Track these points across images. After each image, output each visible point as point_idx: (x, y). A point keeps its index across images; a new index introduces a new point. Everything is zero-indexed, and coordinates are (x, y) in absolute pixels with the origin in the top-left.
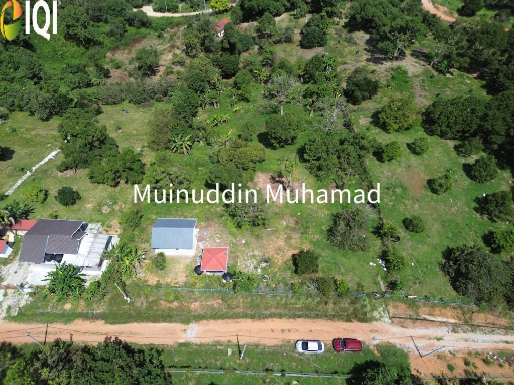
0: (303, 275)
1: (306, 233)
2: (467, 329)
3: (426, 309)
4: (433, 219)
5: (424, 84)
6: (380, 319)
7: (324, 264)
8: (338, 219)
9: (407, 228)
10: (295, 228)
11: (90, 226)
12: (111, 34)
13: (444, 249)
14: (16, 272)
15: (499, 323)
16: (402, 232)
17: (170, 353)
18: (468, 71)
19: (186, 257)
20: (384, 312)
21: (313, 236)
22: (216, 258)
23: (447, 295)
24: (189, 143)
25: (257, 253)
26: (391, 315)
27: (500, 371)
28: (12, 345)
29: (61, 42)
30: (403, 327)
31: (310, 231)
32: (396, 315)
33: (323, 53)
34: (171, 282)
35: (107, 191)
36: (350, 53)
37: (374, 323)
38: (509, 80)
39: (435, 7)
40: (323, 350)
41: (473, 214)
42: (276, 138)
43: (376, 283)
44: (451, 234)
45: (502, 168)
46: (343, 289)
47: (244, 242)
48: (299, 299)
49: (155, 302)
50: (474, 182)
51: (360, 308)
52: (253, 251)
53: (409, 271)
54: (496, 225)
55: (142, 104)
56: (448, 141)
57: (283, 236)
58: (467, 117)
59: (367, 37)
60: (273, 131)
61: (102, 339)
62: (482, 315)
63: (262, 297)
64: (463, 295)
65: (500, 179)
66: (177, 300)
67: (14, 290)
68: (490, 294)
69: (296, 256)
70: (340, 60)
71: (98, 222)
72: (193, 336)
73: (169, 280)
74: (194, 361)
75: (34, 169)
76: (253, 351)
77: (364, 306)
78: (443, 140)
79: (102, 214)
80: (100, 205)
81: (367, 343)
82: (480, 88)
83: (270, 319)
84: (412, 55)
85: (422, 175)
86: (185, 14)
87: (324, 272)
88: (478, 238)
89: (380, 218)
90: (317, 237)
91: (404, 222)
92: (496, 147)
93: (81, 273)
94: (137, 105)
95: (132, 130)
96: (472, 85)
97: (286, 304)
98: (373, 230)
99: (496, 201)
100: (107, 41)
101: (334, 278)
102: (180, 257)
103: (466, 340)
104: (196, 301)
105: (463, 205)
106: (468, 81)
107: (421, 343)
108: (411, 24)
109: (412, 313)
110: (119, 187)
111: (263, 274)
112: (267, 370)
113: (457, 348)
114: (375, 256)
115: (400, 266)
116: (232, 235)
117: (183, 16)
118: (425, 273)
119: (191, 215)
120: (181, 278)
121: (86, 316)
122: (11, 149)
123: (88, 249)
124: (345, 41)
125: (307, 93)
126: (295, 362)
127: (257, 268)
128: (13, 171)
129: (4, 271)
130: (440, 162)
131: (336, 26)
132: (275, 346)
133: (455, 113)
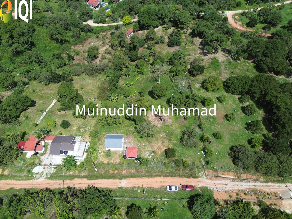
0: (170, 159)
1: (171, 140)
2: (239, 181)
3: (221, 173)
4: (226, 133)
5: (226, 66)
6: (202, 177)
7: (178, 154)
8: (184, 134)
9: (215, 137)
10: (166, 138)
11: (76, 138)
12: (73, 36)
13: (230, 146)
14: (47, 159)
15: (253, 178)
16: (212, 139)
17: (114, 191)
18: (248, 59)
19: (119, 151)
20: (203, 173)
21: (173, 141)
22: (133, 152)
23: (231, 166)
24: (117, 97)
25: (149, 149)
26: (206, 175)
27: (251, 197)
28: (50, 189)
29: (48, 41)
30: (211, 180)
31: (172, 139)
32: (208, 175)
33: (179, 49)
34: (113, 162)
35: (81, 121)
36: (192, 49)
37: (199, 178)
38: (266, 65)
39: (235, 22)
40: (178, 189)
41: (244, 130)
42: (157, 95)
43: (201, 162)
44: (234, 140)
45: (259, 108)
46: (186, 165)
47: (144, 144)
48: (168, 169)
49: (108, 171)
50: (246, 115)
51: (193, 172)
52: (148, 148)
53: (215, 156)
54: (254, 135)
55: (92, 75)
56: (235, 96)
57: (161, 142)
58: (243, 85)
59: (201, 40)
60: (156, 92)
61: (86, 186)
62: (245, 175)
63: (152, 168)
64: (237, 166)
65: (258, 114)
66: (117, 170)
67: (47, 167)
68: (248, 166)
69: (166, 150)
70: (187, 53)
71: (79, 136)
72: (124, 184)
73: (112, 161)
74: (125, 194)
75: (47, 110)
76: (149, 190)
77: (195, 171)
78: (233, 95)
79: (81, 132)
80: (79, 128)
81: (196, 187)
82: (253, 68)
83: (155, 178)
84: (222, 51)
85: (223, 112)
86: (110, 24)
87: (178, 157)
88: (246, 141)
89: (203, 133)
90: (175, 142)
91: (213, 134)
92: (256, 99)
93: (75, 159)
94: (89, 76)
95: (89, 89)
96: (249, 67)
97: (162, 171)
98: (200, 138)
99: (254, 125)
100: (71, 40)
101: (182, 160)
102: (117, 151)
103: (238, 185)
104: (124, 170)
105: (240, 126)
106: (247, 64)
107: (218, 186)
109: (215, 174)
110: (86, 119)
111: (152, 158)
112: (155, 198)
113: (234, 189)
114: (200, 150)
115: (210, 154)
116: (138, 141)
117: (108, 26)
118: (221, 157)
119: (120, 132)
120: (118, 161)
121: (79, 177)
122: (34, 101)
123: (78, 149)
124: (190, 43)
125: (171, 70)
126: (166, 195)
127: (150, 156)
128: (37, 112)
129: (42, 158)
130: (231, 106)
131: (186, 34)
132: (158, 188)
133: (238, 83)
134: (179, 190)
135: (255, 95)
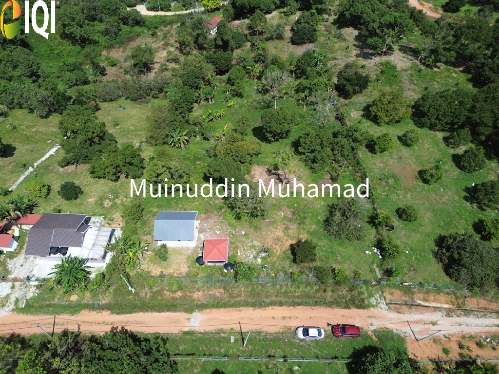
0: (302, 264)
1: (303, 224)
2: (461, 314)
3: (421, 296)
4: (425, 208)
5: (412, 78)
6: (377, 306)
7: (321, 253)
8: (333, 210)
9: (400, 216)
10: (292, 219)
11: (93, 219)
12: (106, 33)
13: (436, 237)
14: (22, 265)
15: (491, 307)
16: (395, 221)
17: (174, 341)
18: (454, 65)
19: (188, 249)
20: (380, 298)
21: (309, 226)
22: (218, 250)
23: (441, 281)
24: (186, 138)
25: (256, 243)
26: (388, 301)
27: (494, 353)
28: (21, 336)
29: (57, 41)
30: (398, 312)
31: (307, 221)
32: (391, 301)
33: (314, 49)
34: (173, 273)
35: (107, 185)
36: (340, 48)
37: (372, 309)
38: (495, 73)
39: (420, 4)
40: (323, 336)
41: (463, 203)
42: (271, 132)
43: (372, 271)
44: (443, 223)
45: (490, 158)
46: (340, 277)
47: (243, 233)
48: (299, 288)
49: (160, 292)
50: (463, 172)
51: (357, 295)
52: (252, 242)
53: (404, 258)
54: (485, 213)
55: (139, 100)
56: (437, 133)
57: (281, 227)
58: (455, 109)
59: (356, 33)
60: (268, 125)
61: (108, 329)
62: (474, 300)
63: (263, 286)
64: (456, 281)
65: (488, 169)
66: (180, 290)
67: (20, 283)
68: (482, 279)
69: (294, 246)
70: (330, 56)
71: (101, 215)
72: (197, 324)
73: (172, 271)
74: (198, 348)
75: (36, 164)
76: (255, 338)
77: (361, 293)
78: (432, 132)
79: (104, 207)
80: (102, 199)
81: (365, 329)
82: (466, 81)
83: (270, 307)
84: (400, 50)
85: (413, 166)
86: (177, 13)
87: (322, 260)
88: (469, 226)
89: (374, 208)
90: (314, 227)
91: (397, 211)
92: (483, 138)
93: (86, 265)
94: (133, 102)
95: (130, 126)
96: (458, 79)
97: (286, 292)
98: (368, 220)
99: (485, 190)
100: (102, 40)
101: (332, 267)
102: (182, 249)
103: (460, 325)
104: (198, 291)
105: (453, 195)
106: (455, 75)
107: (417, 328)
108: (399, 20)
109: (407, 299)
110: (119, 182)
111: (263, 263)
112: (269, 356)
113: (452, 332)
114: (371, 245)
115: (395, 254)
116: (231, 226)
117: (175, 15)
118: (418, 260)
119: (190, 207)
120: (184, 269)
121: (92, 307)
122: (12, 146)
123: (92, 242)
124: (335, 37)
125: (299, 88)
126: (296, 348)
127: (257, 258)
128: (15, 167)
129: (10, 264)
130: (430, 152)
131: (326, 23)
132: (276, 333)
133: (444, 105)
134: (325, 337)
135: (481, 129)
